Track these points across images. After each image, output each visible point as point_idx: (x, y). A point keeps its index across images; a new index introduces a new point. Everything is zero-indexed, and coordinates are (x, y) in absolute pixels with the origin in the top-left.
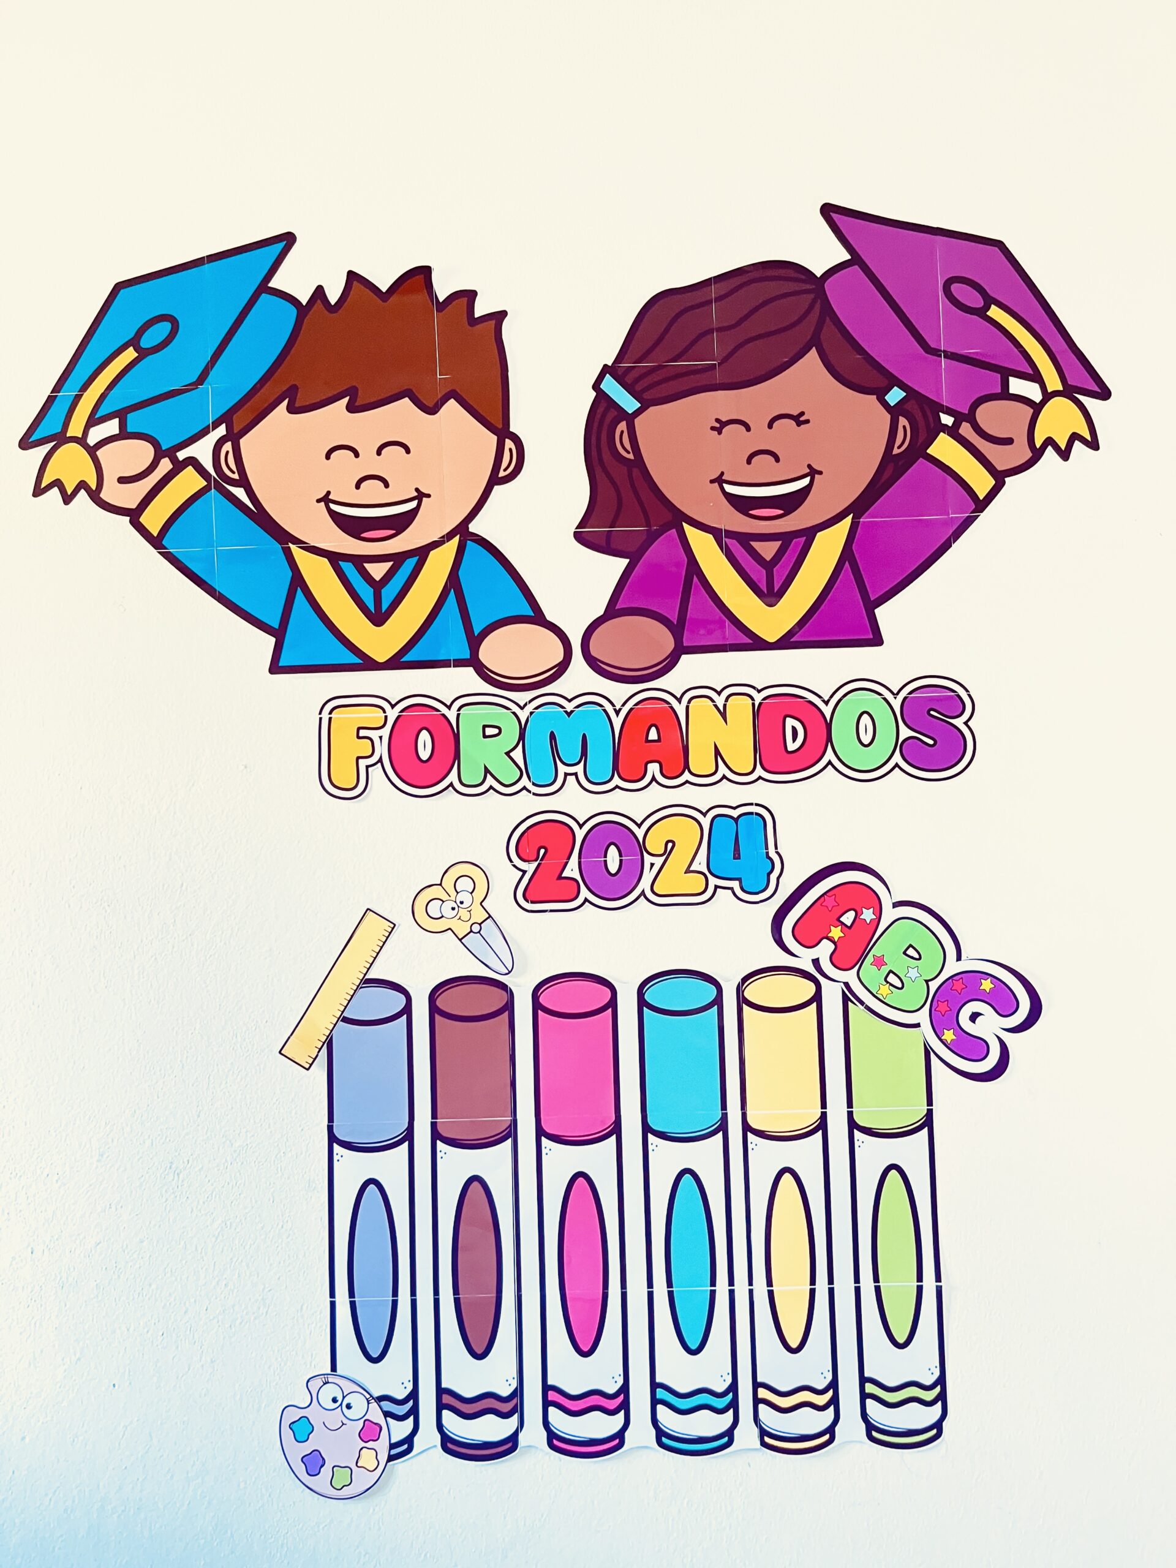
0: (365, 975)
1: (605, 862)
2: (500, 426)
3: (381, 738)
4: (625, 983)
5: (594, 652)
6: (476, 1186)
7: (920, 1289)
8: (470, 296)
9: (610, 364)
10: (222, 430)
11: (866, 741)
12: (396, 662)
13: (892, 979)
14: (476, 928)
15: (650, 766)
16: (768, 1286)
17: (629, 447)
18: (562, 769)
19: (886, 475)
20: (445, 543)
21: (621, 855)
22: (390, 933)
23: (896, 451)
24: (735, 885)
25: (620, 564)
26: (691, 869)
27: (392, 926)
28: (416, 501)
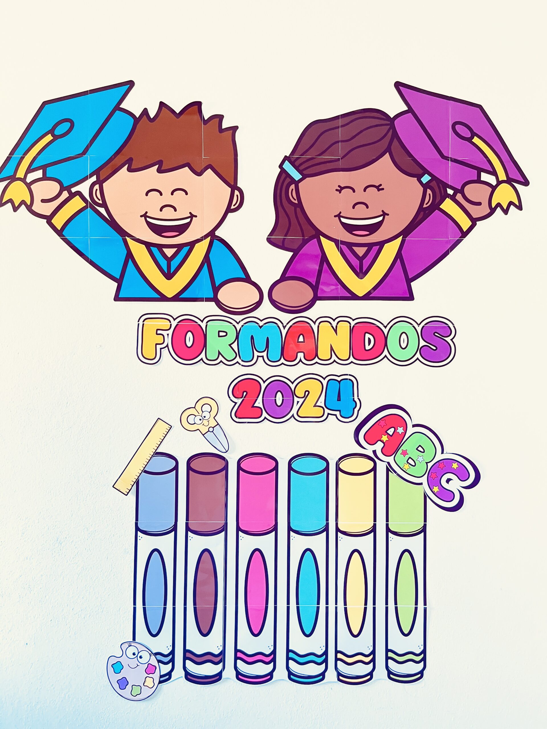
0: (156, 450)
1: (275, 400)
2: (233, 184)
3: (168, 335)
4: (283, 459)
5: (274, 297)
6: (206, 554)
7: (416, 609)
8: (220, 118)
9: (288, 156)
10: (94, 179)
11: (404, 346)
12: (176, 298)
13: (410, 461)
14: (211, 429)
15: (299, 354)
16: (344, 606)
17: (295, 198)
18: (256, 354)
20: (203, 240)
21: (283, 397)
22: (169, 430)
23: (425, 206)
24: (338, 413)
26: (317, 405)
27: (170, 427)
28: (190, 219)
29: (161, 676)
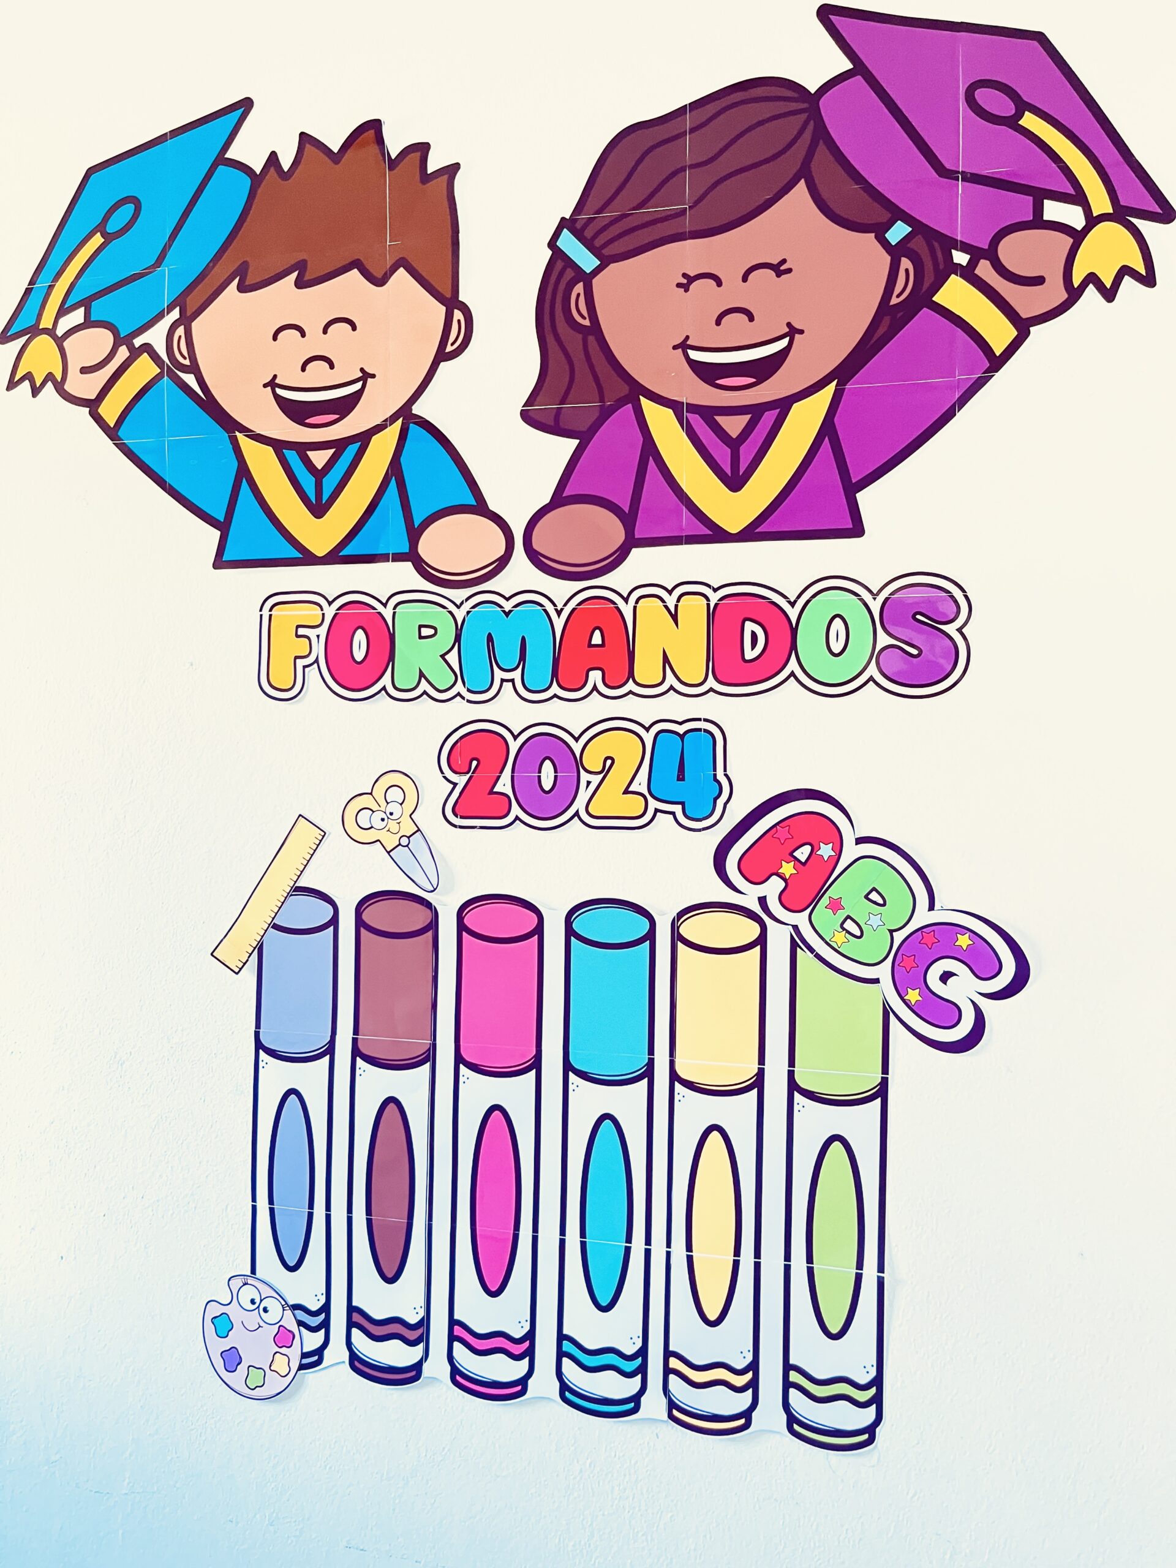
0: (295, 882)
1: (539, 777)
2: (449, 295)
3: (318, 636)
4: (553, 909)
5: (536, 545)
6: (392, 1107)
7: (859, 1278)
8: (422, 149)
9: (568, 217)
10: (175, 314)
11: (837, 649)
12: (335, 557)
13: (849, 925)
14: (404, 841)
15: (592, 674)
16: (687, 1251)
17: (585, 312)
18: (499, 675)
19: (881, 331)
20: (387, 427)
21: (556, 771)
22: (321, 841)
23: (894, 301)
24: (677, 809)
25: (569, 445)
26: (630, 789)
27: (323, 834)
28: (361, 383)
29: (304, 1355)
